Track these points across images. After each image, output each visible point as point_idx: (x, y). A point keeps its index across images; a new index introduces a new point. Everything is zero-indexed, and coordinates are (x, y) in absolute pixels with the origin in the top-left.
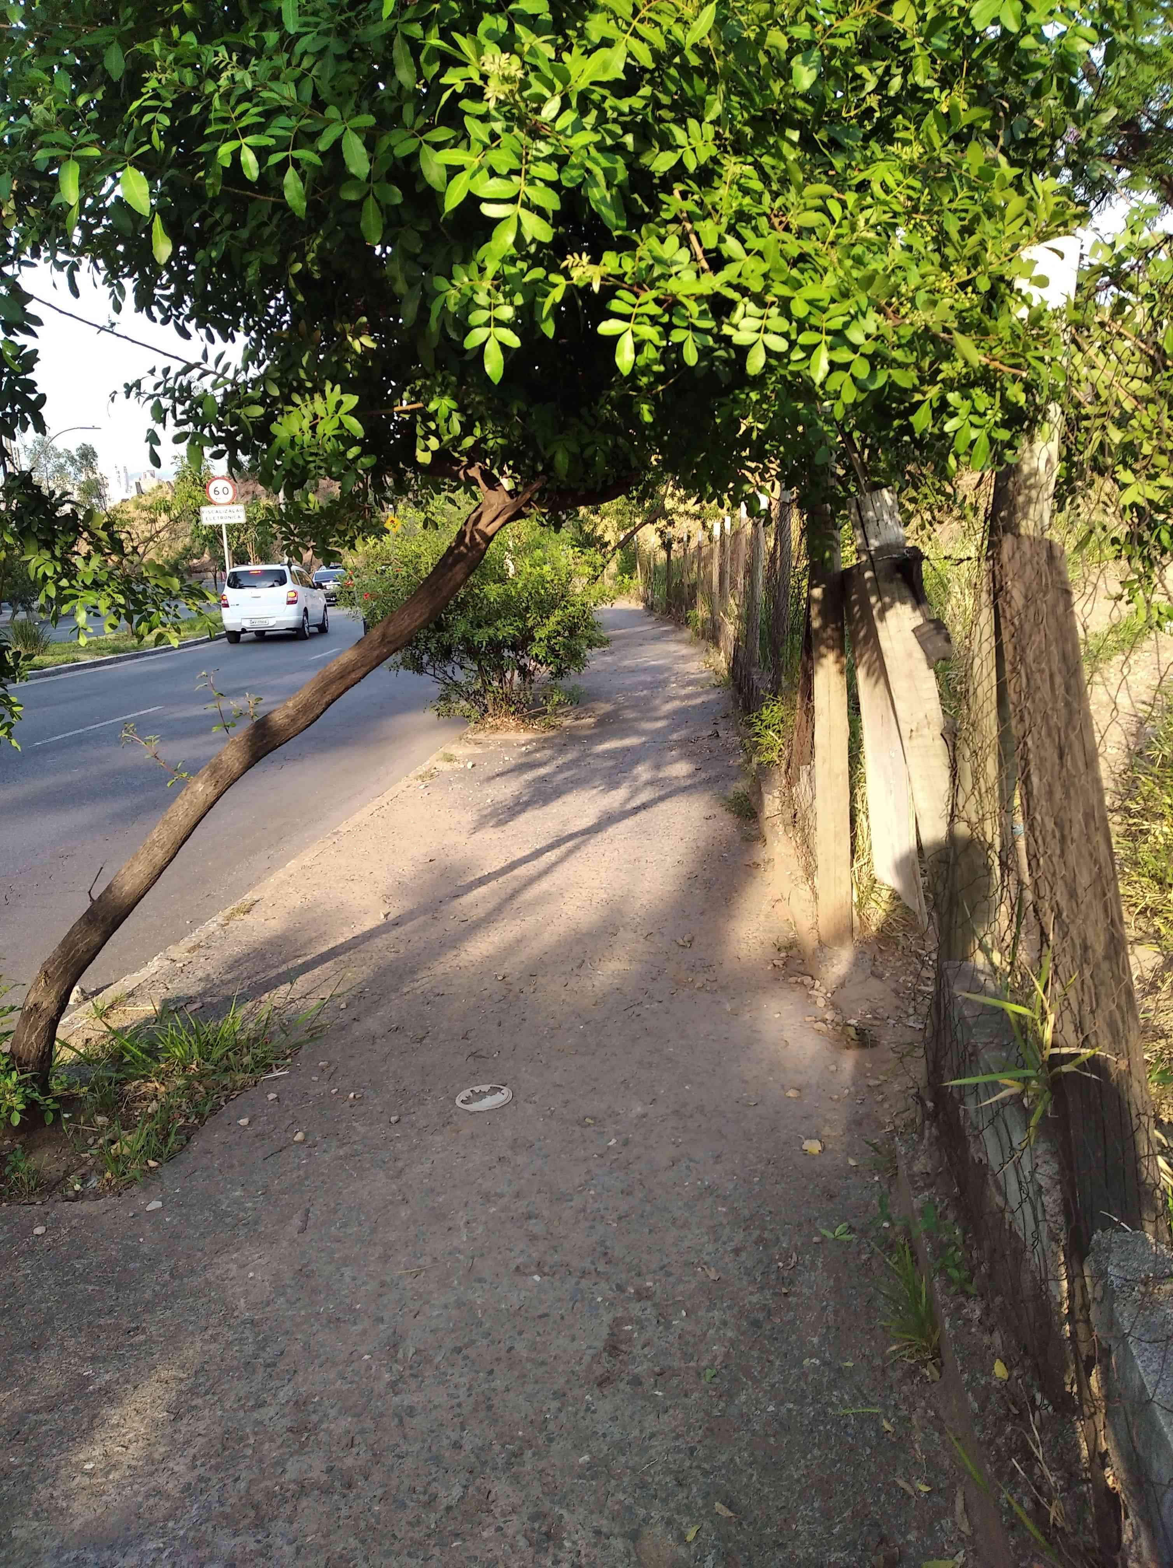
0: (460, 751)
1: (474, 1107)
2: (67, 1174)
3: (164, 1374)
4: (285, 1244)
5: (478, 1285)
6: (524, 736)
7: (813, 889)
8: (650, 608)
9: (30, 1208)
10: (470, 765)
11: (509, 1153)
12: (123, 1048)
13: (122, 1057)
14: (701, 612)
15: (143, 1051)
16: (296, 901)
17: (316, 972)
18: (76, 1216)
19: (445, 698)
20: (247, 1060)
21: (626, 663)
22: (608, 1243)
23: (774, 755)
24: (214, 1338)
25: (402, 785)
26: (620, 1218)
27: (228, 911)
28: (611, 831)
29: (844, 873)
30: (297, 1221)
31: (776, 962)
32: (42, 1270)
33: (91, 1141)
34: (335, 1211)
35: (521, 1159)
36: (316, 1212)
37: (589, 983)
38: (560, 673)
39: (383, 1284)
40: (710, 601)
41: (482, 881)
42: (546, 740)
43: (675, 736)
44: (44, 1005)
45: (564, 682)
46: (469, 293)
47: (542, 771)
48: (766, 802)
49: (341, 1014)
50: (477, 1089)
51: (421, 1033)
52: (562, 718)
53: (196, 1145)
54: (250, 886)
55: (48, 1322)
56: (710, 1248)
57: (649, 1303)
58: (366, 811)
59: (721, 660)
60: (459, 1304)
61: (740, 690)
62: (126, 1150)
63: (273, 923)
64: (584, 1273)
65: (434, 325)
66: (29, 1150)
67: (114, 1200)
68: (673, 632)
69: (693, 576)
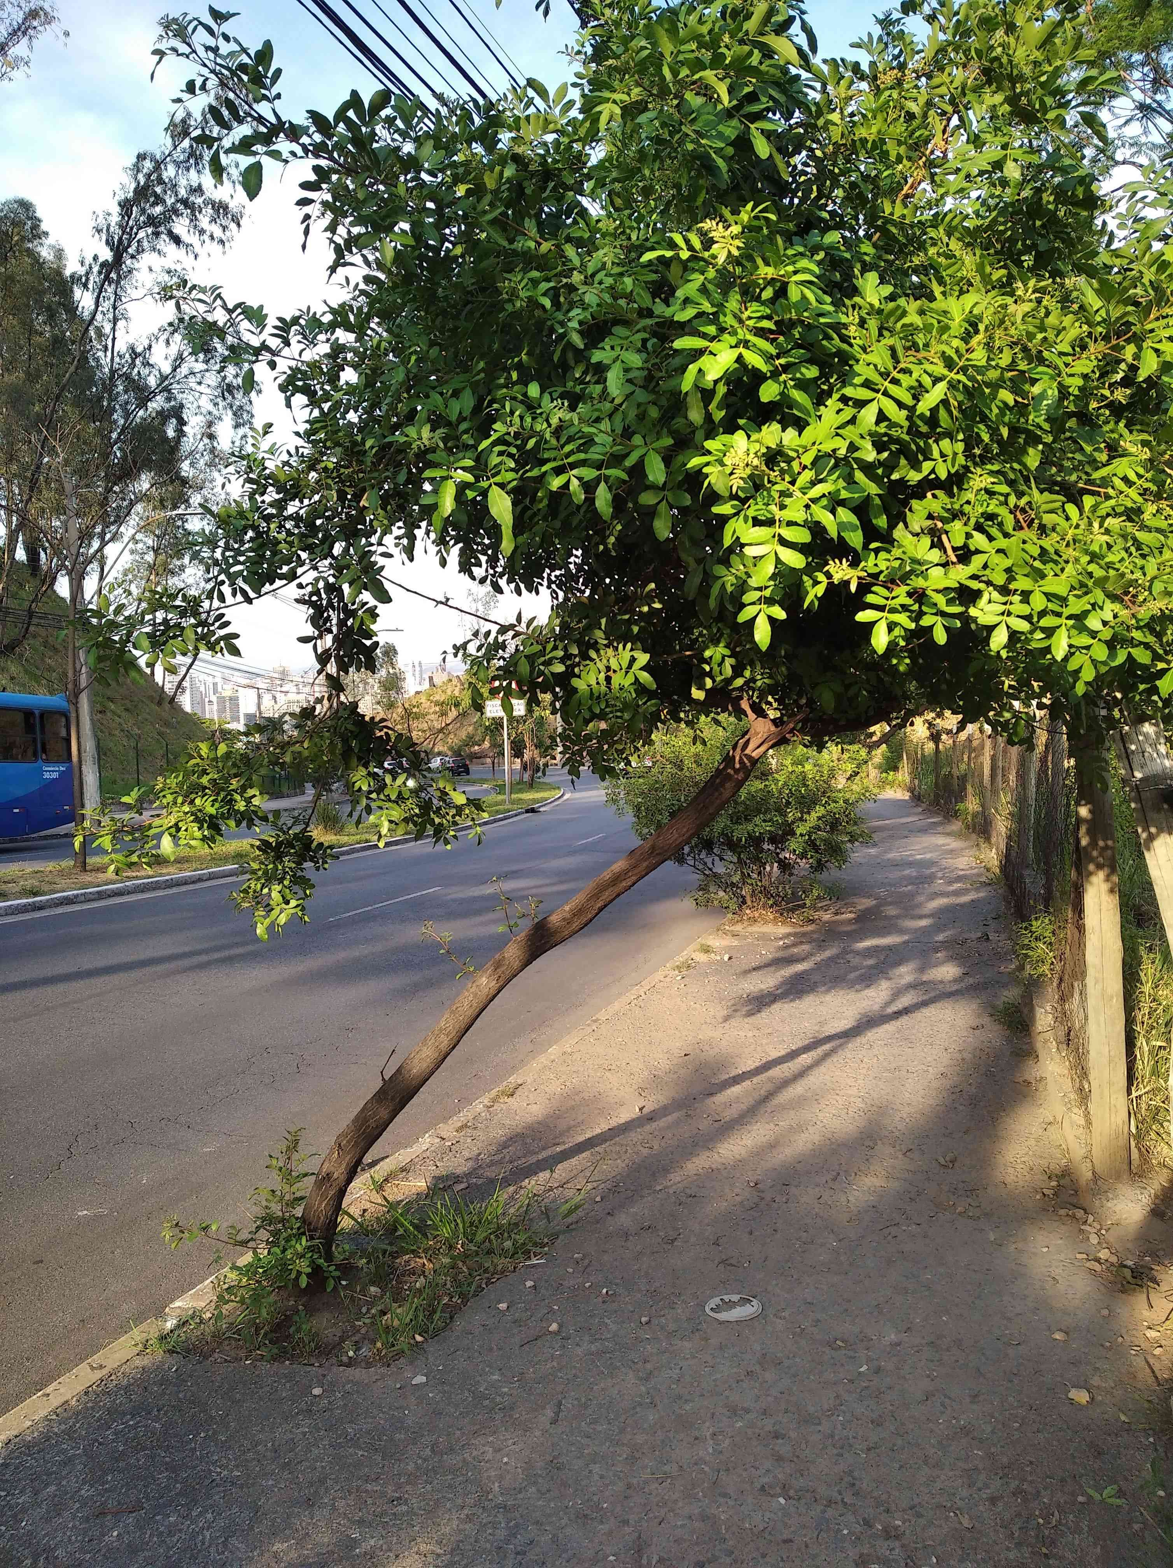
0: (716, 942)
1: (723, 1316)
2: (342, 1339)
3: (423, 1547)
4: (538, 1433)
5: (722, 1500)
6: (782, 930)
7: (1087, 1114)
8: (917, 798)
9: (309, 1368)
10: (726, 958)
11: (758, 1367)
12: (396, 1220)
13: (396, 1230)
14: (972, 804)
15: (416, 1227)
16: (555, 1087)
17: (574, 1161)
18: (349, 1381)
19: (704, 888)
20: (508, 1244)
21: (890, 856)
22: (856, 1474)
23: (1046, 968)
24: (469, 1518)
25: (659, 975)
26: (869, 1449)
27: (494, 1093)
28: (872, 1035)
29: (1121, 1101)
30: (549, 1413)
31: (1046, 1191)
32: (318, 1430)
33: (364, 1310)
34: (585, 1406)
35: (769, 1376)
36: (567, 1404)
37: (843, 1199)
38: (819, 867)
39: (629, 1486)
40: (981, 793)
41: (736, 1080)
42: (804, 934)
43: (940, 937)
44: (335, 1176)
45: (824, 876)
46: (744, 577)
47: (800, 967)
48: (1038, 1015)
49: (596, 1207)
50: (726, 1298)
51: (672, 1234)
52: (821, 913)
53: (459, 1324)
54: (514, 1069)
55: (322, 1481)
56: (965, 1493)
57: (897, 1544)
58: (625, 999)
59: (992, 857)
60: (704, 1518)
61: (1011, 889)
62: (396, 1323)
63: (534, 1109)
64: (830, 1502)
65: (712, 603)
66: (311, 1311)
67: (384, 1370)
68: (941, 824)
69: (963, 767)
